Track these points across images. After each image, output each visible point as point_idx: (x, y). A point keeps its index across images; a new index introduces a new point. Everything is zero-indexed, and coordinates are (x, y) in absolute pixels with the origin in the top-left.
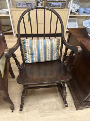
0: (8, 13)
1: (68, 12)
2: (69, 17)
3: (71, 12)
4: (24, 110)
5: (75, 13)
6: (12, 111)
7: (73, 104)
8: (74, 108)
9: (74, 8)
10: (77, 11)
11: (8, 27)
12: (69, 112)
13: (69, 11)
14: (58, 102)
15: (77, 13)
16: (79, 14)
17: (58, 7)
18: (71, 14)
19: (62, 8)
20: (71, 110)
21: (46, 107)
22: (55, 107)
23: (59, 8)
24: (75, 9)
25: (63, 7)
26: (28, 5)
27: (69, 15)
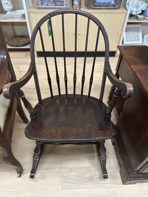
0: (24, 16)
1: (124, 15)
2: (126, 23)
3: (131, 16)
4: (38, 176)
5: (138, 16)
6: (19, 175)
7: (119, 174)
8: (120, 180)
9: (137, 7)
10: (143, 12)
11: (25, 39)
12: (109, 186)
13: (126, 14)
14: (93, 168)
15: (141, 16)
16: (144, 18)
17: (108, 6)
18: (131, 18)
19: (114, 9)
20: (114, 183)
21: (73, 174)
22: (87, 176)
23: (110, 9)
24: (139, 9)
25: (117, 6)
26: (57, 3)
27: (127, 20)
